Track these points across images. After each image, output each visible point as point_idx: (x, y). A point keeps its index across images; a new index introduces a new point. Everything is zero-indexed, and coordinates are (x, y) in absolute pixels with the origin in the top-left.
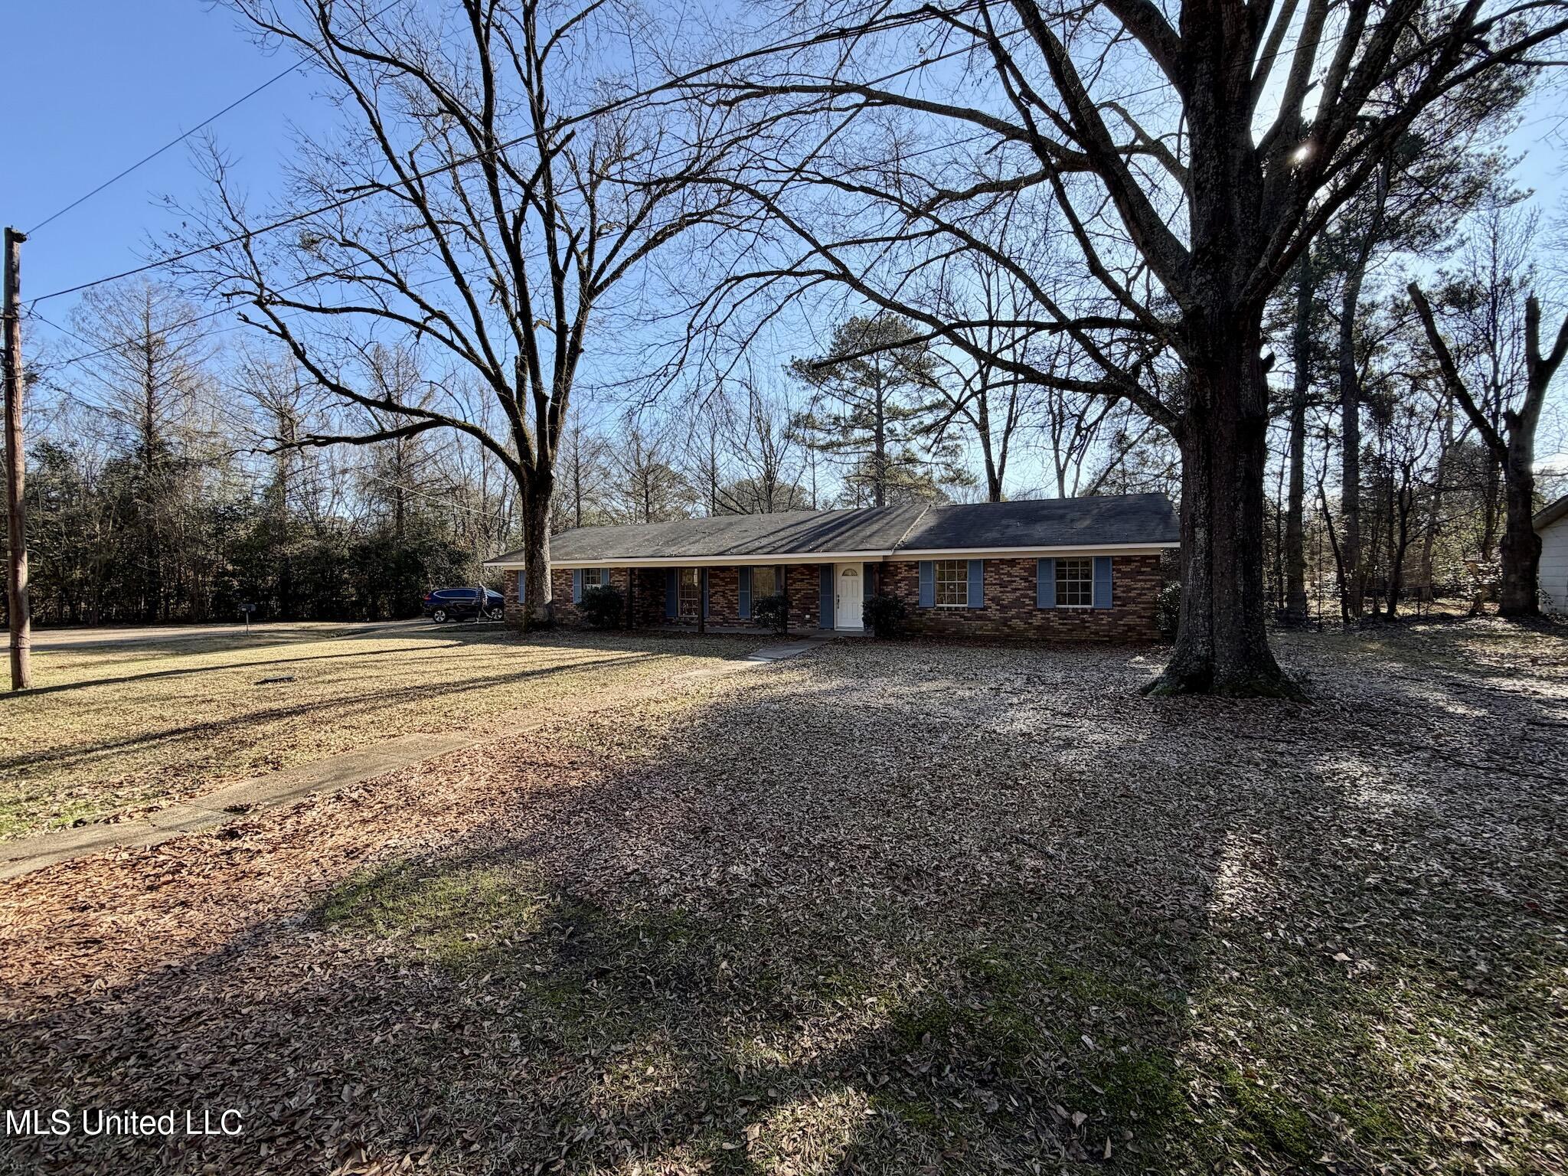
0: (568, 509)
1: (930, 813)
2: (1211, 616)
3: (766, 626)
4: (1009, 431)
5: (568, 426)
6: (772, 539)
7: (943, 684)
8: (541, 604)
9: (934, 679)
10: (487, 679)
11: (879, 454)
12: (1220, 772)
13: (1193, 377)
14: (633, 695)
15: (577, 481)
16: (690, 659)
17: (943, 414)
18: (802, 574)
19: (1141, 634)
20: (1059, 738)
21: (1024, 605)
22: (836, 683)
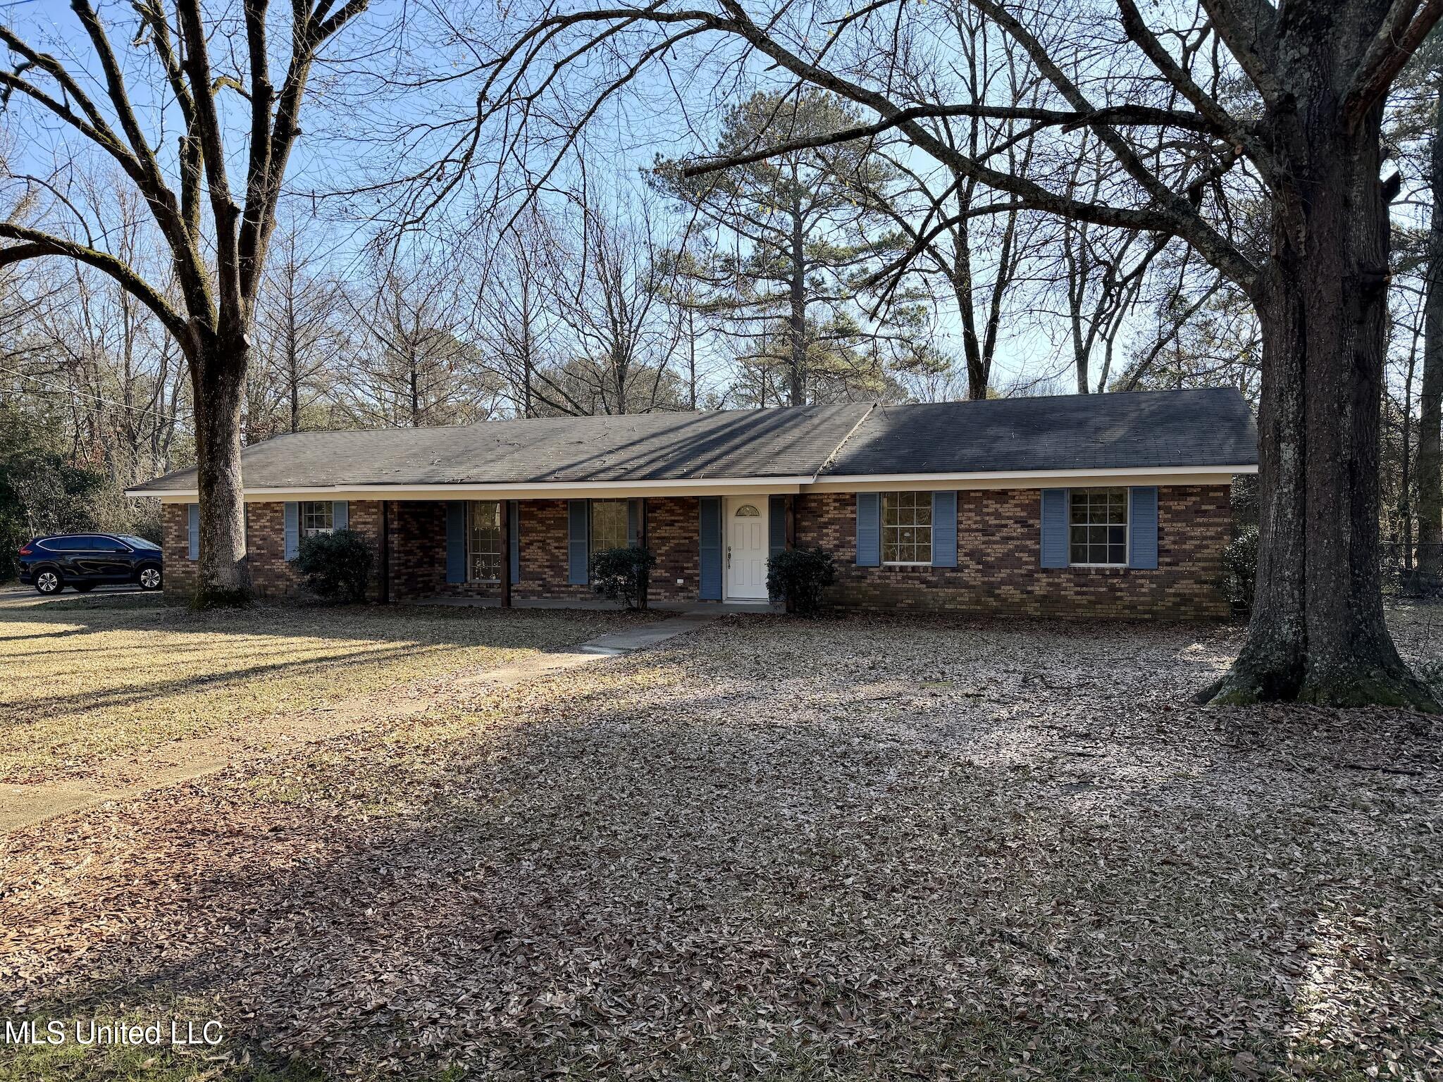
0: (276, 401)
1: (867, 896)
2: (1303, 581)
3: (613, 596)
4: (1002, 285)
5: (272, 258)
6: (623, 455)
7: (894, 687)
8: (228, 561)
9: (877, 680)
10: (130, 689)
11: (796, 321)
12: (1310, 822)
13: (1280, 206)
14: (383, 712)
15: (291, 353)
16: (484, 651)
17: (896, 256)
18: (671, 512)
19: (1199, 608)
20: (1071, 774)
21: (1020, 563)
22: (723, 687)
